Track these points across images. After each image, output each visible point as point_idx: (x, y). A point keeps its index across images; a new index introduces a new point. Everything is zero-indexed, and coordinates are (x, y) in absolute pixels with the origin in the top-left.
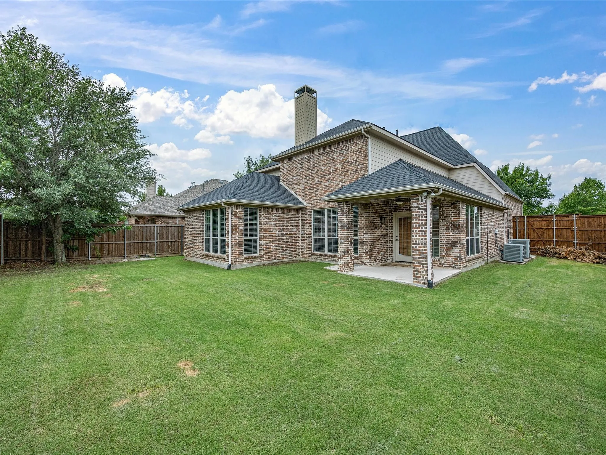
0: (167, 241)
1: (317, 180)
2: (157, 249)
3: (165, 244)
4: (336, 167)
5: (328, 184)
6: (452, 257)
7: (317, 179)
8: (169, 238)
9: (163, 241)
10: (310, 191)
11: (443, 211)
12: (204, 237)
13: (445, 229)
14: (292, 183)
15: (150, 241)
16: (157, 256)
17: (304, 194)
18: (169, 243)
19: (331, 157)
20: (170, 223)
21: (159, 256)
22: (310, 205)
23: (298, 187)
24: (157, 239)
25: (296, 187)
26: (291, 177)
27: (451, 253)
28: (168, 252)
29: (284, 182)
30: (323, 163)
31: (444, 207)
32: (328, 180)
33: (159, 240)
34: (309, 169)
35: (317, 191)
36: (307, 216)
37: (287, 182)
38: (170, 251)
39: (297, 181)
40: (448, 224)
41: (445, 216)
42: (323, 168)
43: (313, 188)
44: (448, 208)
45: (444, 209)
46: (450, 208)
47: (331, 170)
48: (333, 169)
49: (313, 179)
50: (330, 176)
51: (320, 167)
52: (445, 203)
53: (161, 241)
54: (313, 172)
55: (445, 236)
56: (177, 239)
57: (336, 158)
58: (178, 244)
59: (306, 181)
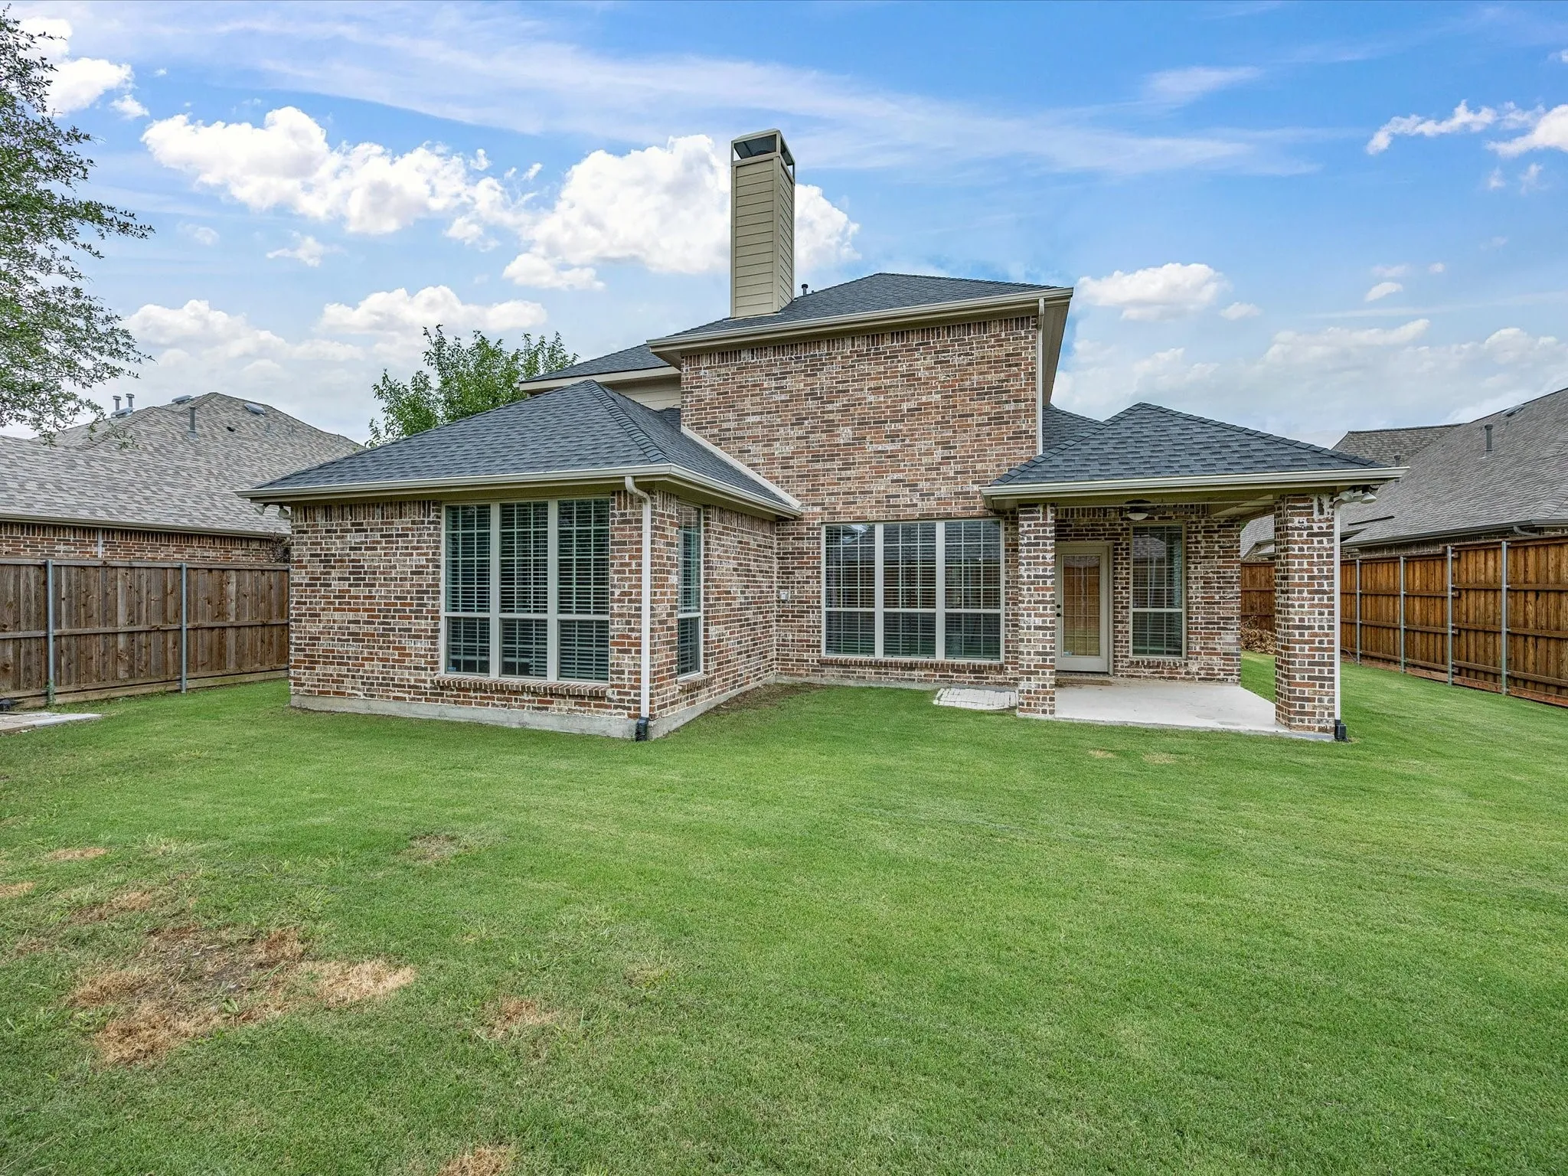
0: (109, 629)
1: (845, 434)
2: (57, 666)
3: (96, 648)
4: (924, 399)
5: (889, 447)
6: (1219, 654)
7: (848, 430)
8: (122, 619)
9: (88, 630)
10: (819, 466)
11: (1198, 542)
12: (443, 614)
13: (1202, 588)
14: (740, 433)
15: (20, 634)
16: (59, 700)
17: (790, 472)
18: (121, 639)
19: (903, 368)
20: (64, 552)
21: (70, 699)
22: (818, 509)
23: (766, 450)
24: (58, 624)
25: (755, 449)
26: (731, 415)
27: (1218, 647)
28: (116, 677)
29: (699, 427)
30: (872, 384)
31: (1200, 532)
32: (892, 437)
33: (65, 629)
34: (812, 395)
35: (847, 466)
36: (804, 545)
37: (716, 431)
38: (122, 674)
39: (759, 431)
40: (1211, 575)
41: (1202, 554)
42: (871, 398)
43: (832, 457)
44: (1211, 537)
45: (1199, 539)
46: (1216, 536)
47: (905, 406)
48: (913, 405)
49: (830, 427)
50: (899, 426)
51: (859, 395)
52: (1203, 524)
53: (78, 631)
54: (830, 407)
55: (1201, 603)
56: (159, 624)
57: (922, 374)
58: (165, 642)
59: (801, 433)
